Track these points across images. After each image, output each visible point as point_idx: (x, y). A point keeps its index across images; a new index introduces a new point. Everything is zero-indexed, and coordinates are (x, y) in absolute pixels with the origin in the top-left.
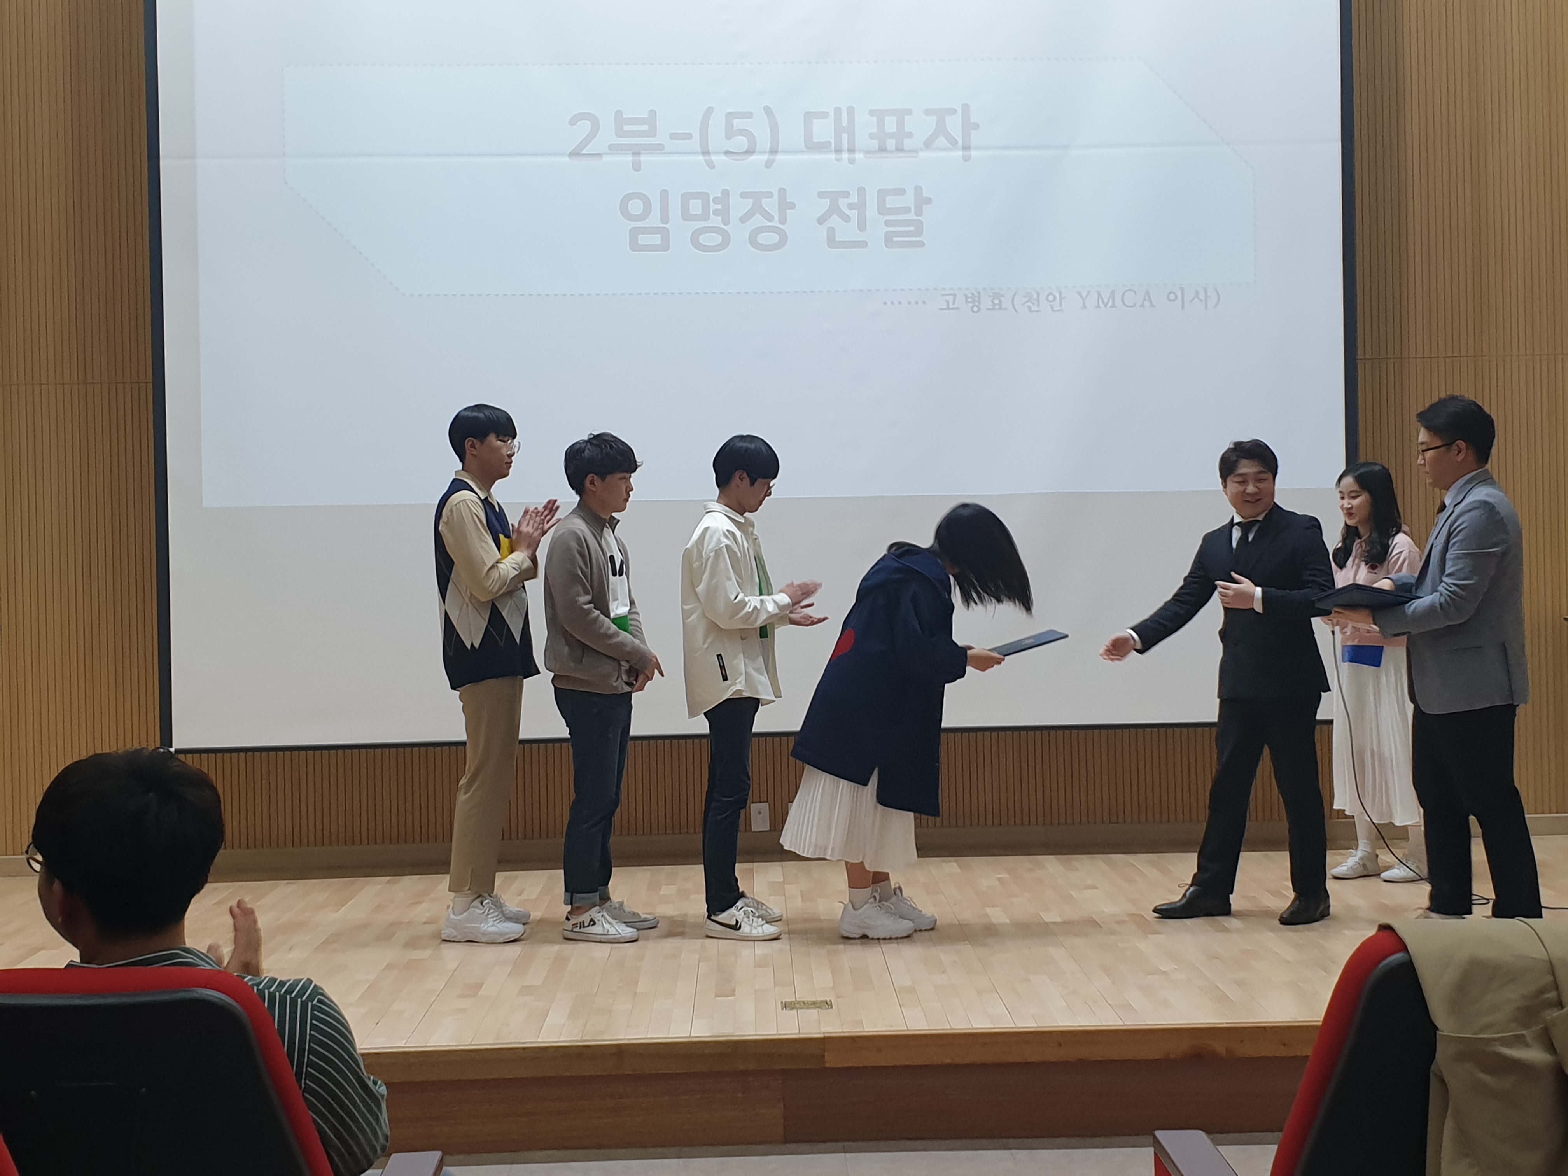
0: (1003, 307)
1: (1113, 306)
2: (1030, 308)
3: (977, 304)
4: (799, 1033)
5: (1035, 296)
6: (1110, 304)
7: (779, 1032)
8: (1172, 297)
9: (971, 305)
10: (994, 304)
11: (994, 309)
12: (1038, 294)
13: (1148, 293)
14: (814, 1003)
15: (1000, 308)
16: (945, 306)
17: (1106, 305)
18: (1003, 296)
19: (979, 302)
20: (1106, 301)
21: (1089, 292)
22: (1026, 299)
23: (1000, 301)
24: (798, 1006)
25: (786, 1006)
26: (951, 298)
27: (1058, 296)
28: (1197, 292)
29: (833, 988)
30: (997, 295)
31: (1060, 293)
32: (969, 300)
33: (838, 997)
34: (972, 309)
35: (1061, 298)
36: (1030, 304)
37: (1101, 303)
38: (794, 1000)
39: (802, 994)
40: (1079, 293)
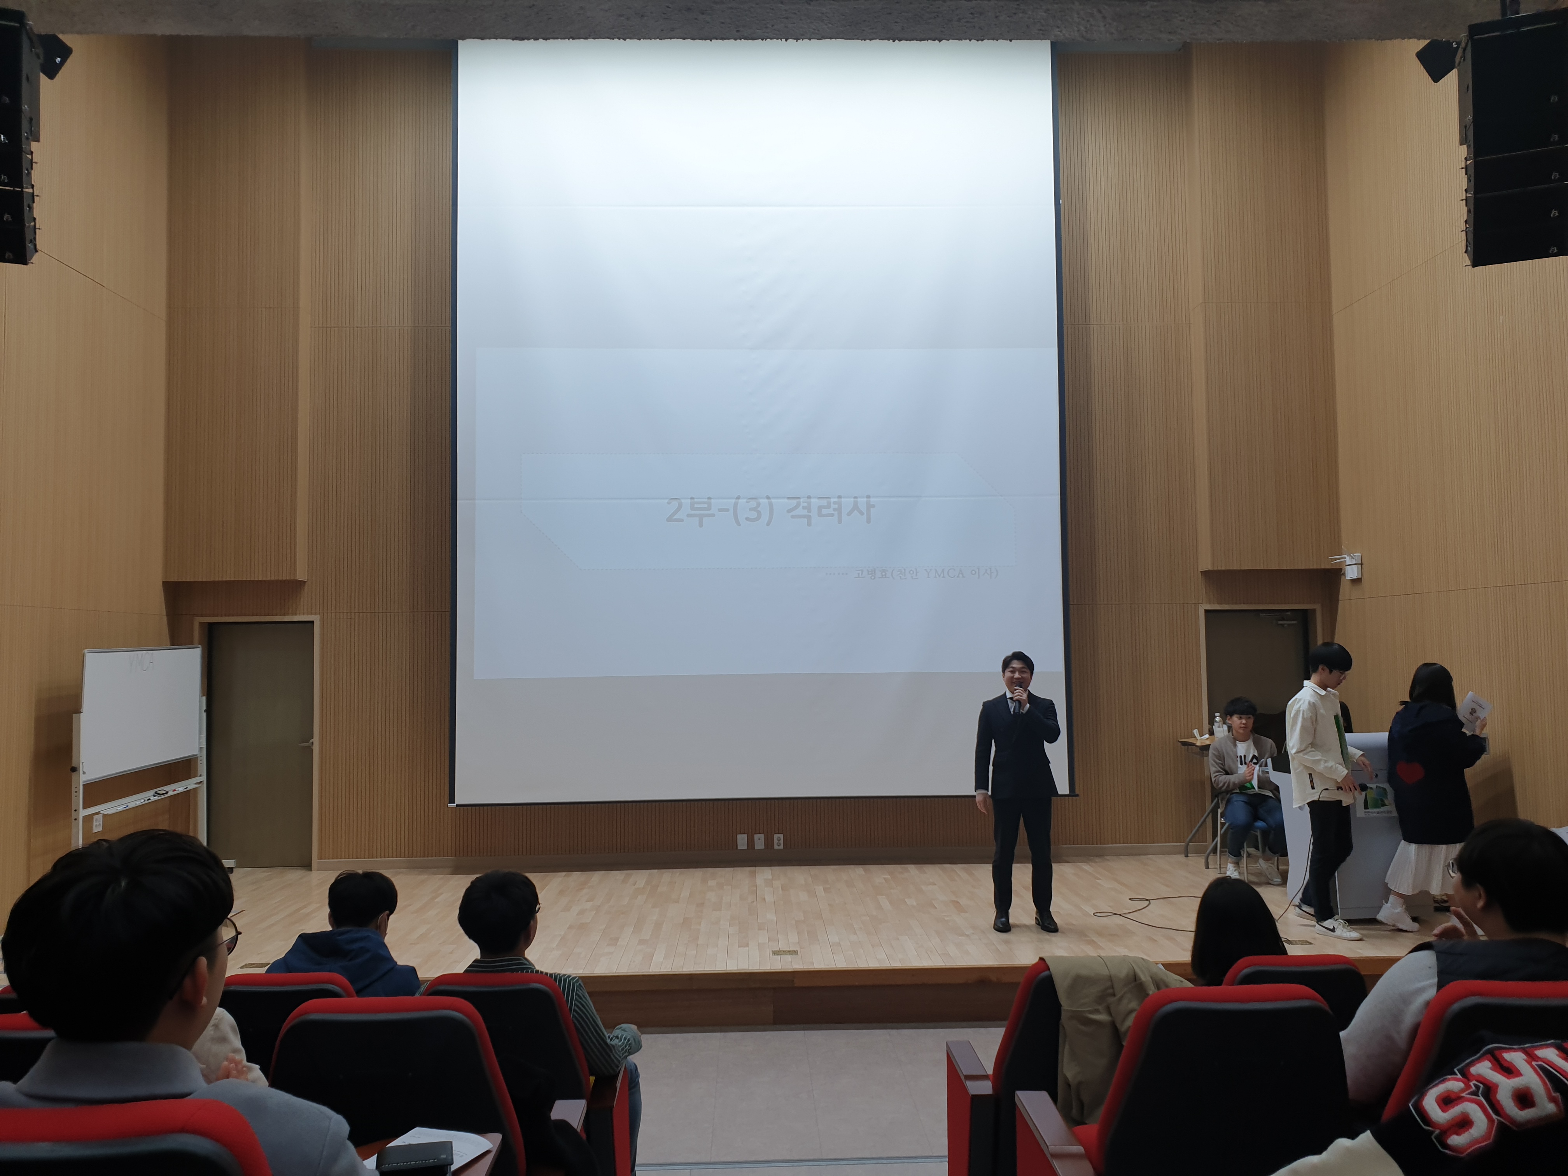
0: (887, 576)
1: (943, 577)
2: (901, 577)
3: (873, 575)
4: (781, 969)
5: (903, 571)
6: (942, 575)
7: (772, 968)
8: (974, 572)
9: (871, 575)
10: (883, 575)
11: (883, 578)
12: (905, 570)
13: (961, 570)
14: (789, 951)
15: (885, 577)
16: (857, 576)
17: (940, 576)
18: (887, 571)
19: (875, 574)
20: (939, 574)
21: (931, 569)
22: (899, 573)
23: (886, 574)
24: (780, 953)
25: (775, 953)
26: (860, 572)
28: (986, 570)
29: (799, 943)
30: (884, 571)
31: (916, 570)
32: (870, 573)
33: (801, 948)
34: (871, 577)
35: (917, 572)
36: (901, 575)
37: (937, 576)
38: (778, 949)
39: (783, 947)
40: (926, 570)
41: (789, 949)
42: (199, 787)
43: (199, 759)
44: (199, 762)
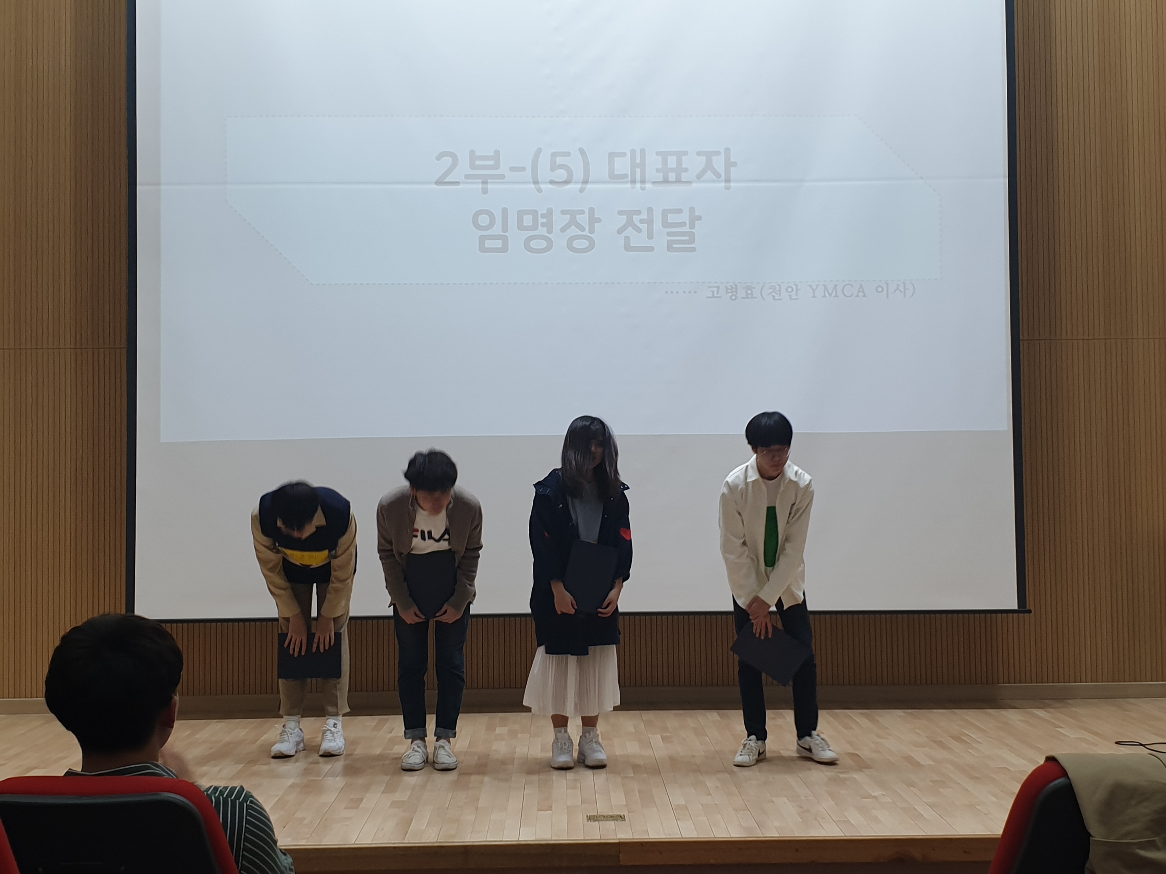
0: (754, 296)
1: (836, 296)
2: (774, 296)
3: (735, 293)
4: (601, 839)
5: (778, 288)
6: (834, 294)
7: (586, 838)
8: (880, 289)
9: (730, 294)
10: (747, 294)
11: (747, 297)
12: (780, 286)
13: (861, 286)
14: (612, 817)
15: (752, 297)
16: (711, 295)
17: (830, 295)
18: (753, 288)
20: (830, 292)
21: (818, 285)
22: (771, 291)
23: (752, 292)
24: (599, 819)
25: (590, 818)
26: (715, 289)
27: (794, 287)
28: (898, 286)
29: (626, 805)
30: (749, 288)
31: (797, 286)
32: (729, 291)
33: (629, 812)
34: (731, 296)
35: (797, 290)
36: (774, 294)
37: (827, 294)
38: (596, 814)
39: (602, 809)
40: (810, 286)
41: (611, 814)
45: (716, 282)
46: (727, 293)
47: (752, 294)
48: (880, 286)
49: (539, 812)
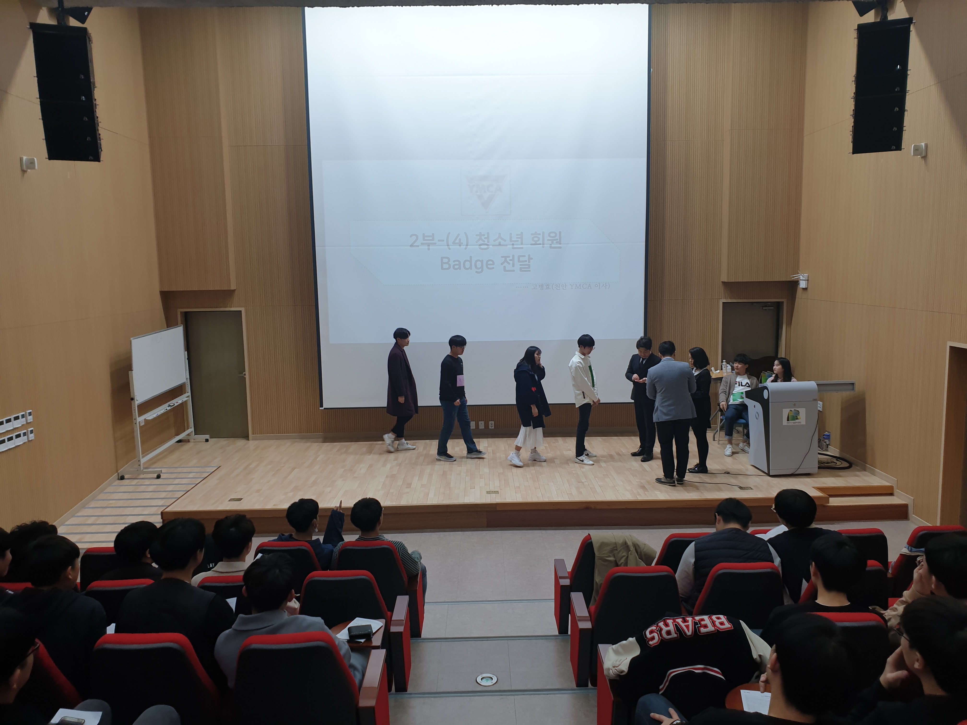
0: (550, 288)
1: (580, 288)
2: (557, 288)
4: (491, 502)
5: (558, 285)
7: (486, 501)
8: (596, 286)
9: (541, 288)
10: (547, 288)
11: (547, 289)
13: (590, 285)
14: (495, 492)
15: (549, 289)
16: (533, 288)
17: (578, 288)
19: (543, 287)
20: (578, 287)
21: (574, 284)
22: (556, 286)
23: (549, 286)
24: (491, 494)
25: (488, 494)
26: (535, 286)
27: (565, 285)
28: (603, 284)
29: (499, 487)
30: (548, 285)
31: (565, 284)
32: (540, 286)
33: (501, 490)
34: (541, 289)
35: (566, 286)
36: (557, 287)
37: (577, 287)
38: (489, 490)
39: (492, 489)
40: (571, 284)
41: (494, 490)
42: (188, 399)
43: (186, 384)
44: (187, 385)
45: (535, 283)
46: (540, 287)
47: (549, 288)
48: (596, 284)
49: (471, 490)
